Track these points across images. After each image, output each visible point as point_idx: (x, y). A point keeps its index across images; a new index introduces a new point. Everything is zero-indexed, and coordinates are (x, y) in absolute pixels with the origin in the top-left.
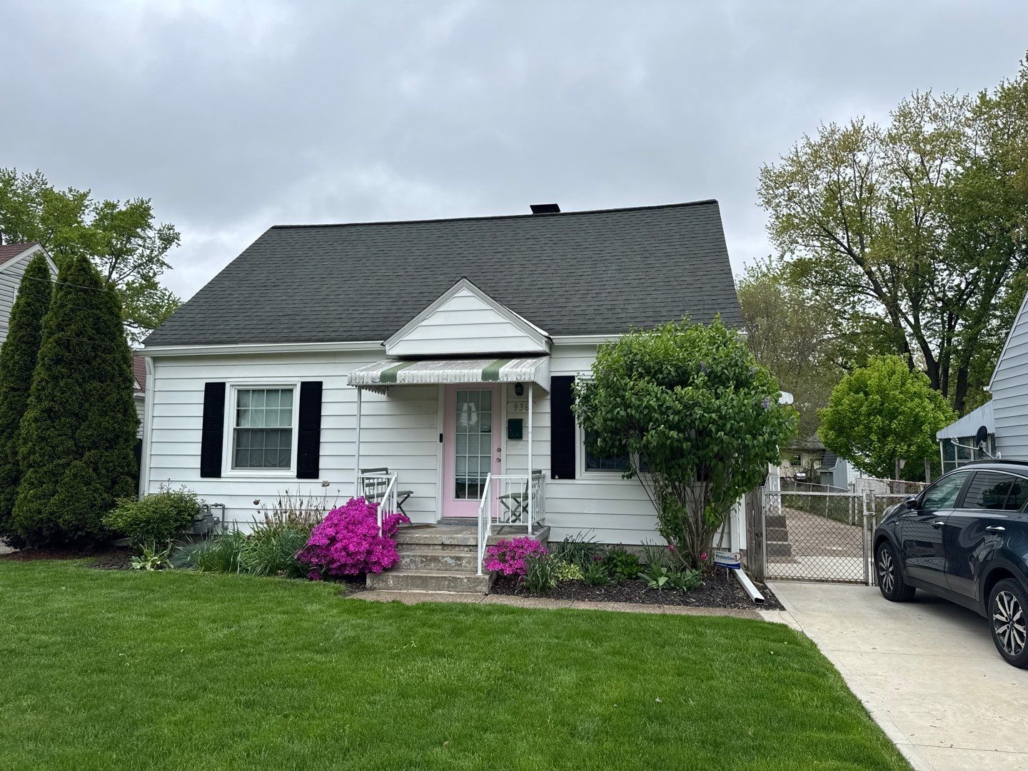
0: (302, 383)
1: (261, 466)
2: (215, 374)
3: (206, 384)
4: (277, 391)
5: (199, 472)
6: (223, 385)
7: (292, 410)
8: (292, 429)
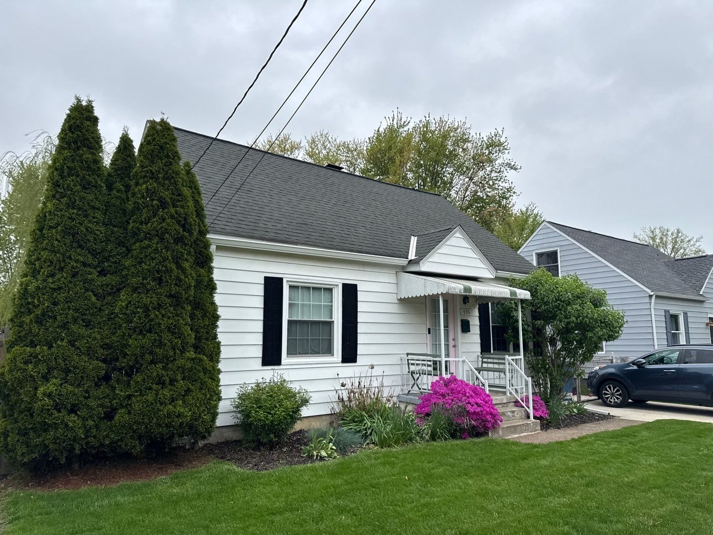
0: (343, 284)
1: (308, 354)
2: (275, 269)
3: (265, 277)
4: (320, 289)
5: (260, 361)
6: (281, 279)
7: (332, 306)
8: (333, 321)
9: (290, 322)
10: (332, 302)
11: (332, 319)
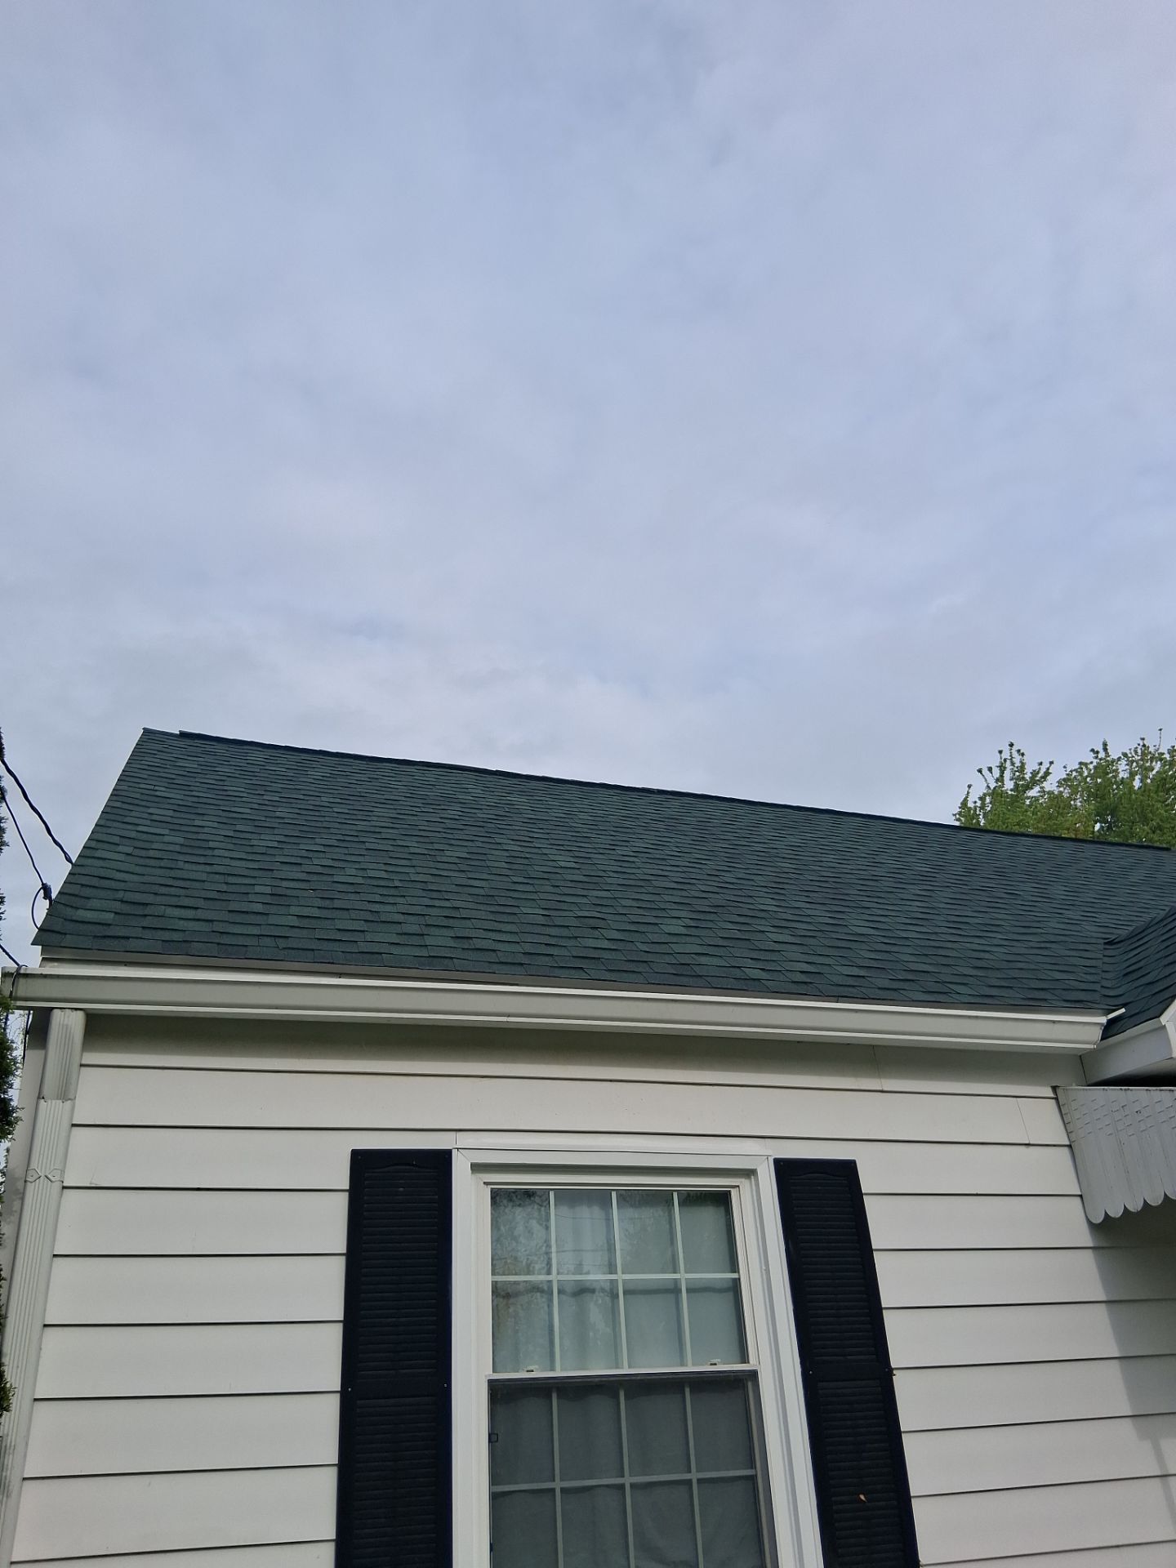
0: (779, 1164)
3: (355, 1154)
6: (441, 1161)
7: (736, 1283)
8: (753, 1375)
9: (501, 1394)
10: (734, 1266)
11: (744, 1359)
